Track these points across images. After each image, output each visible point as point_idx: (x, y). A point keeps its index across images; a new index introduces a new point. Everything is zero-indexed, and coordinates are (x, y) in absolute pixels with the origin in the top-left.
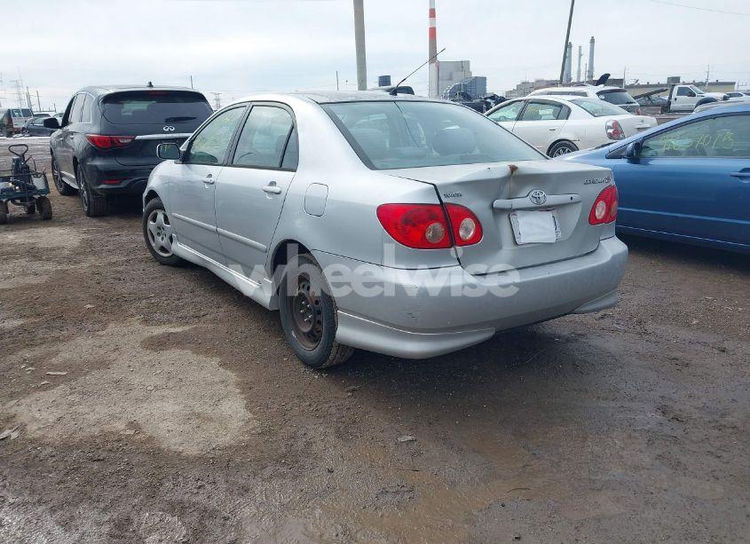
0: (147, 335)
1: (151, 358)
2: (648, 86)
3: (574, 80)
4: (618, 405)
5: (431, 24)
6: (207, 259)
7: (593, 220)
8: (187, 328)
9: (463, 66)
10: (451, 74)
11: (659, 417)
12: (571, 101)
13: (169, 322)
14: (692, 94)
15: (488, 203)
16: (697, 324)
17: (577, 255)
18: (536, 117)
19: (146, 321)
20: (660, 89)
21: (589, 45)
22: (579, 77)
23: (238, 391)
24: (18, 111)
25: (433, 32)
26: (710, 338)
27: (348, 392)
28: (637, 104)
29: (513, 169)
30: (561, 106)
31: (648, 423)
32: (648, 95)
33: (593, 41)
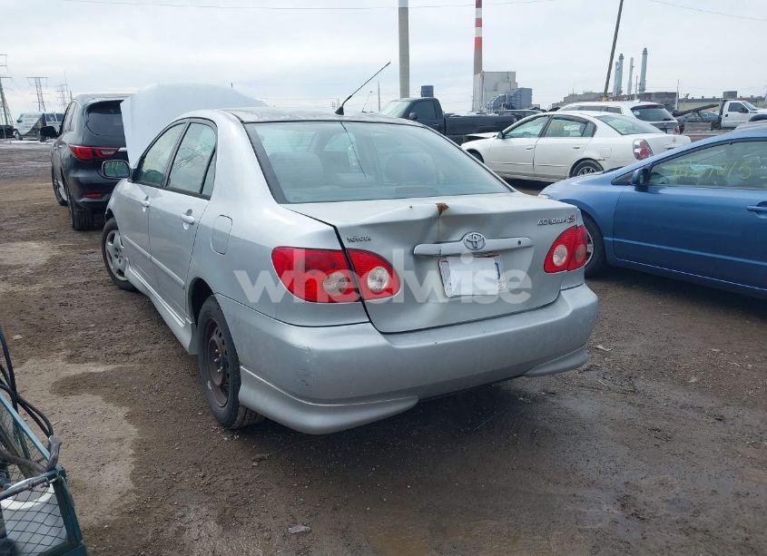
0: (64, 374)
1: (53, 404)
2: (703, 100)
3: (625, 92)
4: (570, 492)
5: (477, 33)
6: (150, 288)
7: (549, 266)
8: (110, 367)
9: (509, 77)
10: (496, 85)
11: (617, 512)
12: (598, 118)
13: (96, 359)
14: (745, 111)
15: (409, 249)
16: (696, 383)
17: (527, 308)
18: (560, 133)
19: (70, 358)
20: (712, 103)
21: (641, 56)
22: (630, 89)
23: (132, 452)
24: (52, 115)
25: (479, 42)
26: (707, 402)
27: (254, 461)
28: (676, 121)
29: (442, 208)
30: (586, 122)
31: (600, 521)
32: (697, 111)
33: (645, 52)
